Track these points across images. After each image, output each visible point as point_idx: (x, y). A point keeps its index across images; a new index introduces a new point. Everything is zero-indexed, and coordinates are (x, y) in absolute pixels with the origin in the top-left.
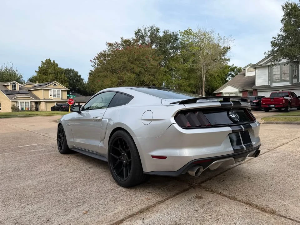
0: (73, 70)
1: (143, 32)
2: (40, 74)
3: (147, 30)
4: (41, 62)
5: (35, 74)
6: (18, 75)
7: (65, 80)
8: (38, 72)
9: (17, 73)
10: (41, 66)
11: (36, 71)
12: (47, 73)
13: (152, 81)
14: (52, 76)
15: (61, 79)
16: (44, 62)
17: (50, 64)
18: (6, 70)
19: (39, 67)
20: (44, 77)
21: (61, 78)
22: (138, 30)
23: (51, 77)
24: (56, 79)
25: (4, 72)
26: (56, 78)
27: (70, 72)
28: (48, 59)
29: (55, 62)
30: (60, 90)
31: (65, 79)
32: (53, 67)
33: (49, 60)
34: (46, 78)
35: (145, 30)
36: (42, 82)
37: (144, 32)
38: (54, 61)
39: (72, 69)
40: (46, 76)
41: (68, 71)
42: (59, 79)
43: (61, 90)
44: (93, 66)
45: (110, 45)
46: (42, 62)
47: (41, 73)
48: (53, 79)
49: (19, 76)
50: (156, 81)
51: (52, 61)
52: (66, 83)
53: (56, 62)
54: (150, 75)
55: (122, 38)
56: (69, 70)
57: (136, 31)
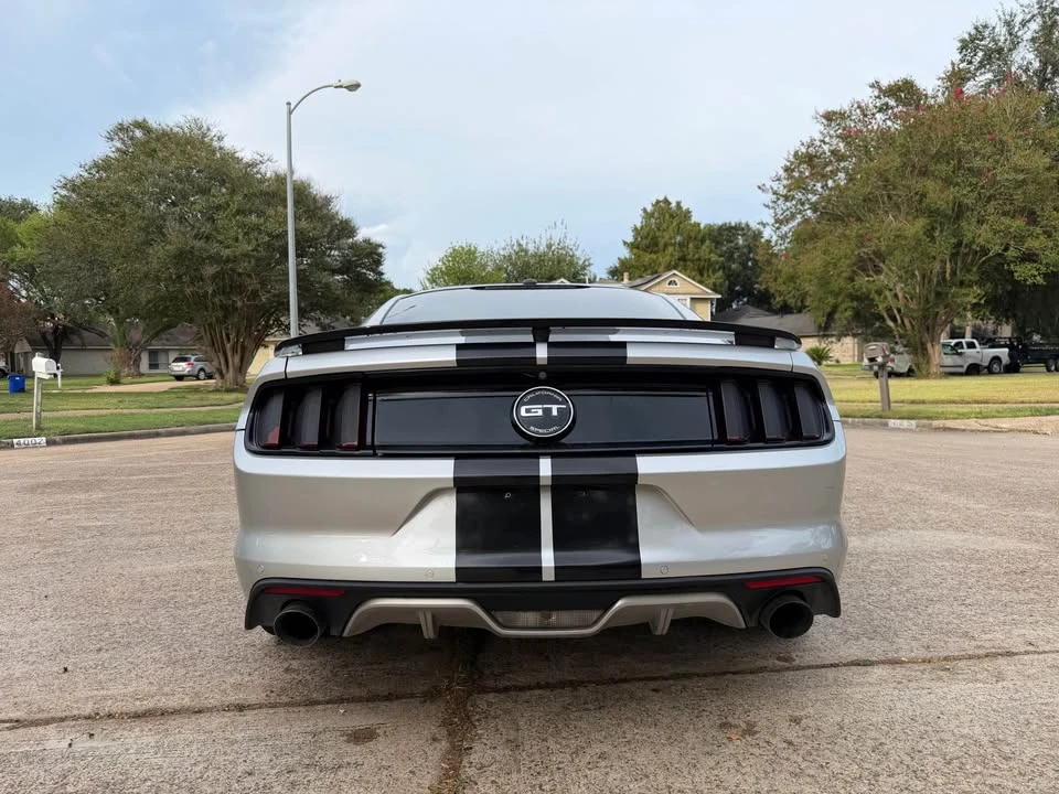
0: (747, 225)
1: (1002, 31)
2: (635, 251)
3: (1018, 19)
4: (641, 212)
5: (625, 253)
6: (578, 258)
7: (710, 263)
8: (632, 244)
9: (578, 253)
10: (639, 225)
11: (625, 243)
12: (656, 245)
13: (1021, 239)
14: (672, 255)
15: (699, 259)
16: (649, 209)
17: (667, 216)
18: (549, 246)
19: (635, 229)
20: (647, 258)
21: (697, 256)
22: (976, 28)
23: (664, 259)
24: (681, 263)
25: (545, 254)
26: (683, 259)
27: (736, 235)
28: (661, 198)
29: (682, 205)
30: (688, 298)
31: (709, 259)
32: (675, 224)
33: (666, 201)
34: (654, 261)
35: (1008, 24)
36: (641, 277)
37: (1004, 30)
38: (678, 204)
39: (744, 221)
40: (654, 256)
41: (726, 232)
42: (692, 261)
43: (692, 299)
44: (771, 205)
45: (829, 117)
46: (645, 210)
47: (638, 248)
48: (673, 263)
49: (581, 262)
50: (1042, 237)
51: (673, 205)
52: (714, 273)
53: (685, 206)
54: (1005, 214)
55: (875, 85)
56: (732, 228)
57: (967, 37)
